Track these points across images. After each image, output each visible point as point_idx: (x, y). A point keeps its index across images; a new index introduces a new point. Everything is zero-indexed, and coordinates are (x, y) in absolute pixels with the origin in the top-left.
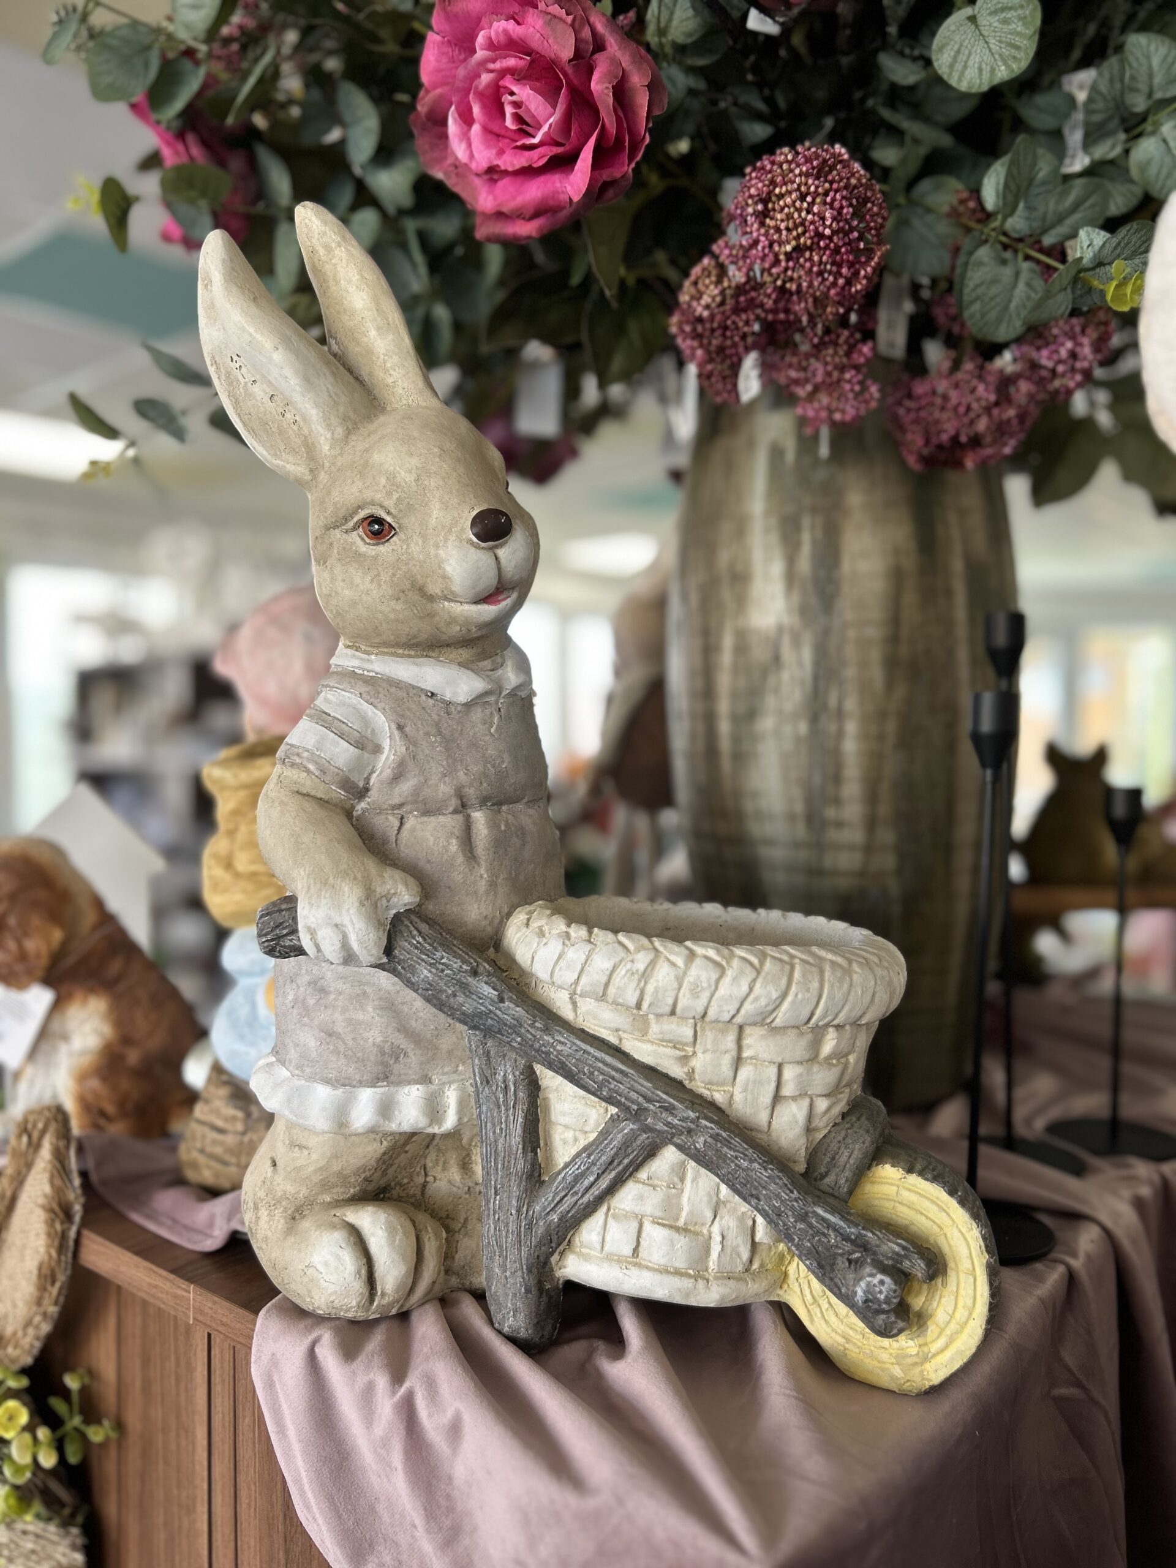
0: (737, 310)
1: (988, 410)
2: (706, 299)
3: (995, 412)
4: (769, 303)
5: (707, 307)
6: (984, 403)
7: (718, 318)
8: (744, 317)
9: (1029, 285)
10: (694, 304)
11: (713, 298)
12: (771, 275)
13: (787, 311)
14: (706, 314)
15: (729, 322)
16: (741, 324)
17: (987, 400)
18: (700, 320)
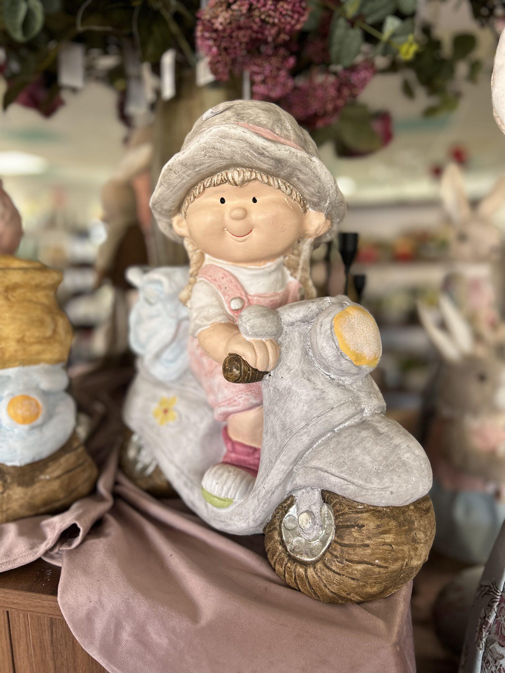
0: (238, 28)
2: (221, 19)
3: (336, 101)
4: (255, 27)
5: (221, 24)
7: (228, 31)
10: (214, 21)
11: (225, 19)
12: (260, 11)
13: (263, 34)
14: (220, 28)
15: (234, 34)
18: (216, 31)
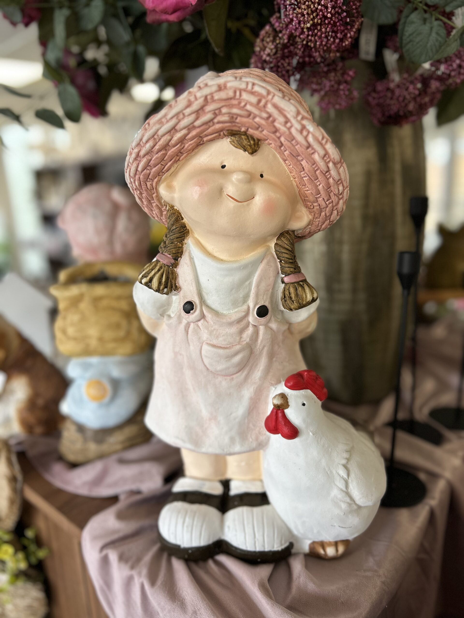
0: (283, 57)
1: (415, 99)
2: (268, 51)
3: (418, 99)
4: (300, 53)
6: (413, 96)
8: (287, 61)
9: (437, 34)
10: (262, 53)
11: (271, 50)
12: (300, 38)
14: (268, 58)
15: (280, 64)
16: (286, 65)
17: (414, 94)
